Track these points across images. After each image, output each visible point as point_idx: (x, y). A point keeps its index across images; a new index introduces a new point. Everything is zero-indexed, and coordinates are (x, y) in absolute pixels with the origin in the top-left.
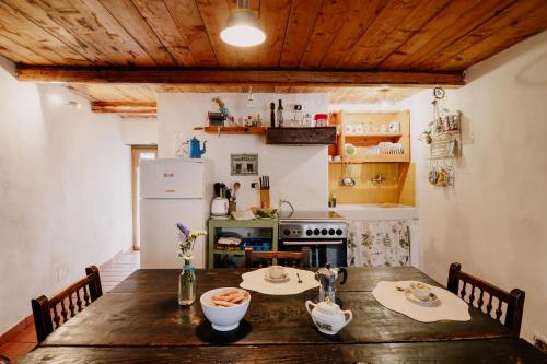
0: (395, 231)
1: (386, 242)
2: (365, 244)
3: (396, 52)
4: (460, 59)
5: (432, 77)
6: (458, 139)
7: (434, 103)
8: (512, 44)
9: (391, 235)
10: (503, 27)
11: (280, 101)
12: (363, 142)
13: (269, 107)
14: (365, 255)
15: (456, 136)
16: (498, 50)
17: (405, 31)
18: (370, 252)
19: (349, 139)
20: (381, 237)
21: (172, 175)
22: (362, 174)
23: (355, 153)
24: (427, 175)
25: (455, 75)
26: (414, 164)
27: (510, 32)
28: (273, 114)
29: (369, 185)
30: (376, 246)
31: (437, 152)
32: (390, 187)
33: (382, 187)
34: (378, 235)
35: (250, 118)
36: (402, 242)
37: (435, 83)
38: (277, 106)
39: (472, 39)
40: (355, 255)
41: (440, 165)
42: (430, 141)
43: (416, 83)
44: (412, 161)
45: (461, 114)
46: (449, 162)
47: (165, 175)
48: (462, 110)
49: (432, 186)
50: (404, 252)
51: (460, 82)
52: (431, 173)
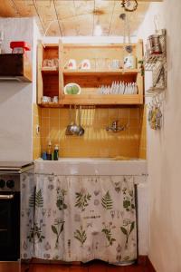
0: (118, 189)
1: (107, 203)
2: (78, 205)
9: (113, 194)
14: (78, 219)
18: (82, 215)
19: (68, 78)
20: (99, 198)
22: (95, 121)
30: (92, 208)
32: (129, 137)
33: (119, 137)
34: (96, 194)
36: (126, 204)
40: (66, 219)
45: (165, 32)
50: (129, 216)
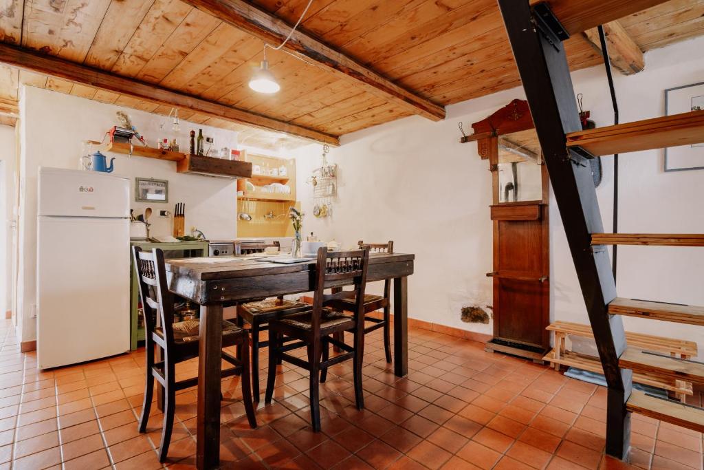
3: (309, 114)
4: (340, 129)
5: (322, 137)
6: (334, 183)
7: (324, 155)
8: (369, 127)
10: (368, 117)
11: (201, 131)
12: (257, 181)
13: (189, 134)
15: (333, 181)
16: (361, 128)
17: (322, 103)
21: (91, 190)
22: (257, 210)
23: (254, 190)
24: (313, 209)
25: (335, 138)
26: (299, 202)
27: (369, 120)
28: (193, 142)
29: (262, 221)
31: (319, 192)
32: (278, 223)
35: (165, 141)
37: (324, 141)
38: (197, 134)
39: (352, 119)
41: (321, 202)
42: (316, 184)
43: (313, 139)
44: (297, 201)
45: (337, 166)
46: (328, 199)
47: (82, 189)
48: (337, 163)
49: (315, 217)
51: (338, 144)
52: (315, 208)
